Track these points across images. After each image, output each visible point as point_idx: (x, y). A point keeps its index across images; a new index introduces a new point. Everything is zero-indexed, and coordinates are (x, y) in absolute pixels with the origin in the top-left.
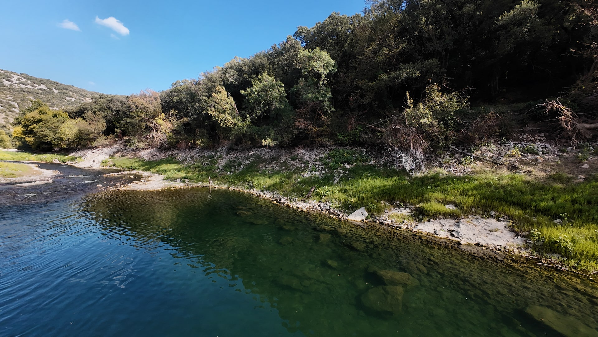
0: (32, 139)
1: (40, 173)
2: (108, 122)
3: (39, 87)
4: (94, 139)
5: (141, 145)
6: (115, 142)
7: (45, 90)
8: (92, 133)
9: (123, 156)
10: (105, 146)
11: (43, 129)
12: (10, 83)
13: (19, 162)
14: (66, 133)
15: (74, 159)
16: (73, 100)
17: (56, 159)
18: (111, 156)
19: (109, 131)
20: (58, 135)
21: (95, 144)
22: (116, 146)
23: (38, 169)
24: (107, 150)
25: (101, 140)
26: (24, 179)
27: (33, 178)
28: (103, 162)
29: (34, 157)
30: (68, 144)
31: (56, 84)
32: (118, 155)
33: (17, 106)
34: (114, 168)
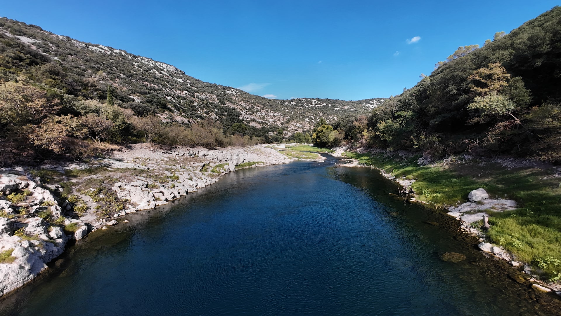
0: (319, 140)
1: (321, 158)
2: (346, 133)
3: (323, 105)
4: (340, 142)
5: (358, 145)
6: (348, 144)
7: (325, 106)
8: (339, 139)
9: (350, 151)
10: (344, 145)
11: (323, 137)
12: (312, 105)
13: (315, 153)
14: (331, 138)
15: (332, 152)
16: (338, 109)
17: (326, 151)
18: (345, 151)
19: (346, 138)
20: (328, 139)
21: (340, 144)
22: (348, 146)
23: (320, 156)
24: (344, 148)
25: (344, 142)
26: (317, 160)
27: (320, 160)
28: (342, 154)
29: (319, 150)
30: (331, 144)
31: (330, 100)
32: (348, 150)
33: (314, 118)
34: (346, 157)
